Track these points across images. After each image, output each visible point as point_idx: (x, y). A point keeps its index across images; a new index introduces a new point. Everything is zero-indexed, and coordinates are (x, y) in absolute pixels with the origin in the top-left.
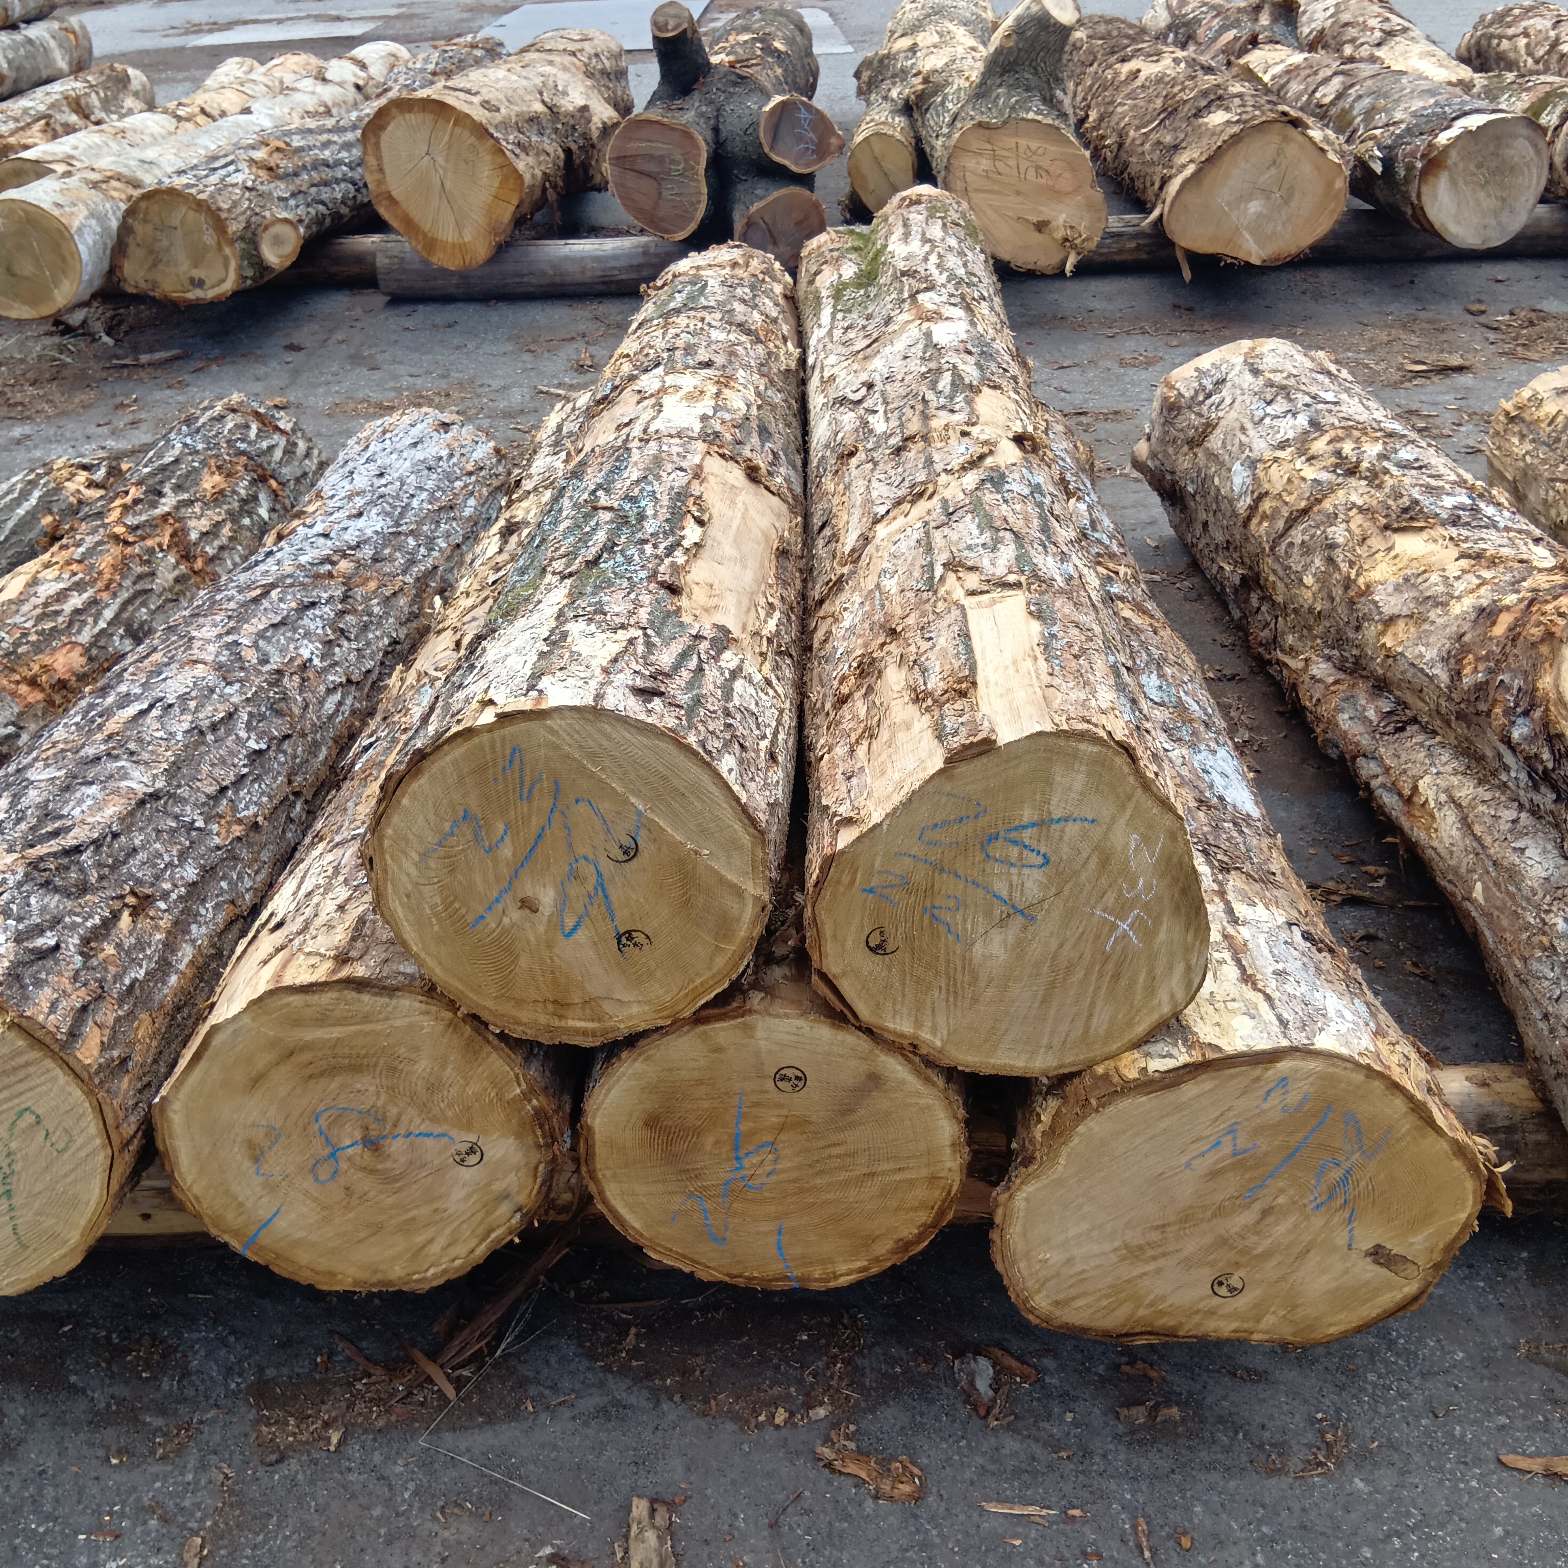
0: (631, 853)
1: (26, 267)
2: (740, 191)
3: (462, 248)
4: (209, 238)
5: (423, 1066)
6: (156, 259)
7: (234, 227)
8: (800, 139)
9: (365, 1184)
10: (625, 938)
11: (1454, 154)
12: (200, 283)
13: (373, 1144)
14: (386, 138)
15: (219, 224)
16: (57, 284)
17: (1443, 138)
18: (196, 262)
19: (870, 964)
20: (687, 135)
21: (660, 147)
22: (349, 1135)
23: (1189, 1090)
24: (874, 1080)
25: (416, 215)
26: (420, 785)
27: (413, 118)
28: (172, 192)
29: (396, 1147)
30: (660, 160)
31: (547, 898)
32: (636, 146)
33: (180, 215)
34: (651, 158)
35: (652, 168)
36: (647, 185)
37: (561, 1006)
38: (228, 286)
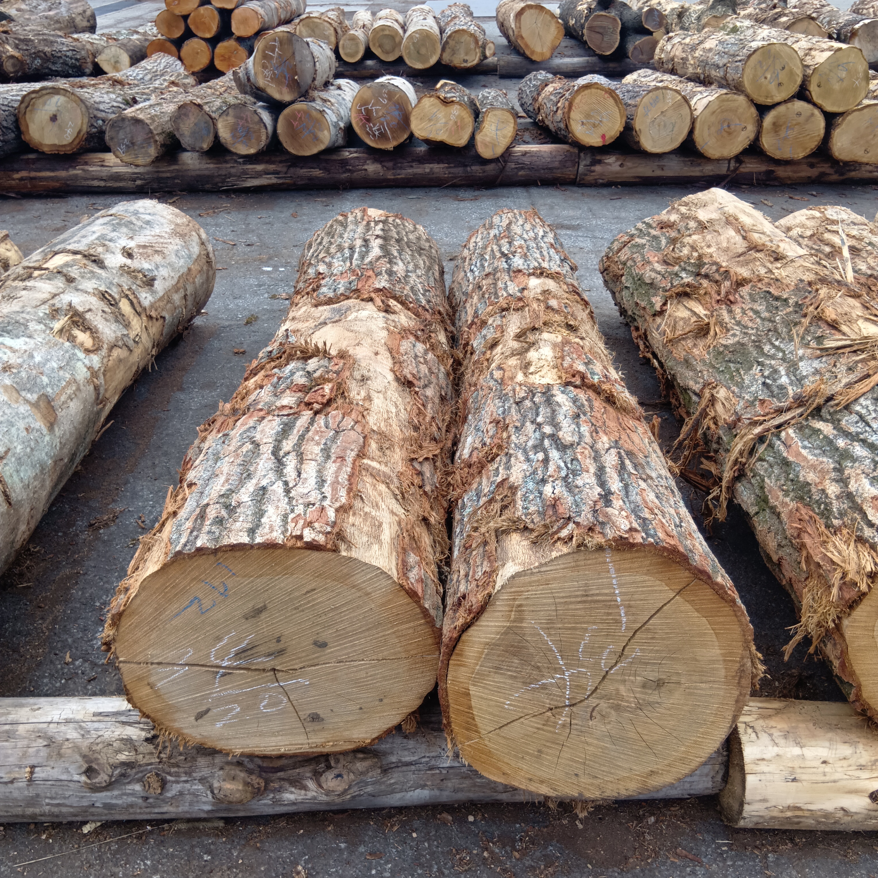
0: (783, 68)
1: (423, 51)
2: (630, 38)
3: (542, 54)
4: (473, 46)
5: (740, 110)
6: (454, 52)
7: (480, 43)
8: (654, 20)
9: (725, 134)
10: (780, 84)
11: (860, 32)
12: (466, 61)
13: (729, 126)
14: (523, 17)
15: (476, 41)
16: (431, 56)
17: (857, 26)
18: (467, 54)
19: (817, 88)
20: (615, 20)
21: (605, 24)
22: (725, 126)
23: (865, 111)
24: (813, 115)
25: (529, 43)
26: (754, 56)
27: (532, 11)
28: (463, 30)
29: (732, 127)
30: (604, 28)
31: (769, 76)
32: (596, 23)
33: (466, 38)
34: (601, 27)
35: (601, 31)
36: (598, 36)
37: (767, 97)
38: (475, 62)
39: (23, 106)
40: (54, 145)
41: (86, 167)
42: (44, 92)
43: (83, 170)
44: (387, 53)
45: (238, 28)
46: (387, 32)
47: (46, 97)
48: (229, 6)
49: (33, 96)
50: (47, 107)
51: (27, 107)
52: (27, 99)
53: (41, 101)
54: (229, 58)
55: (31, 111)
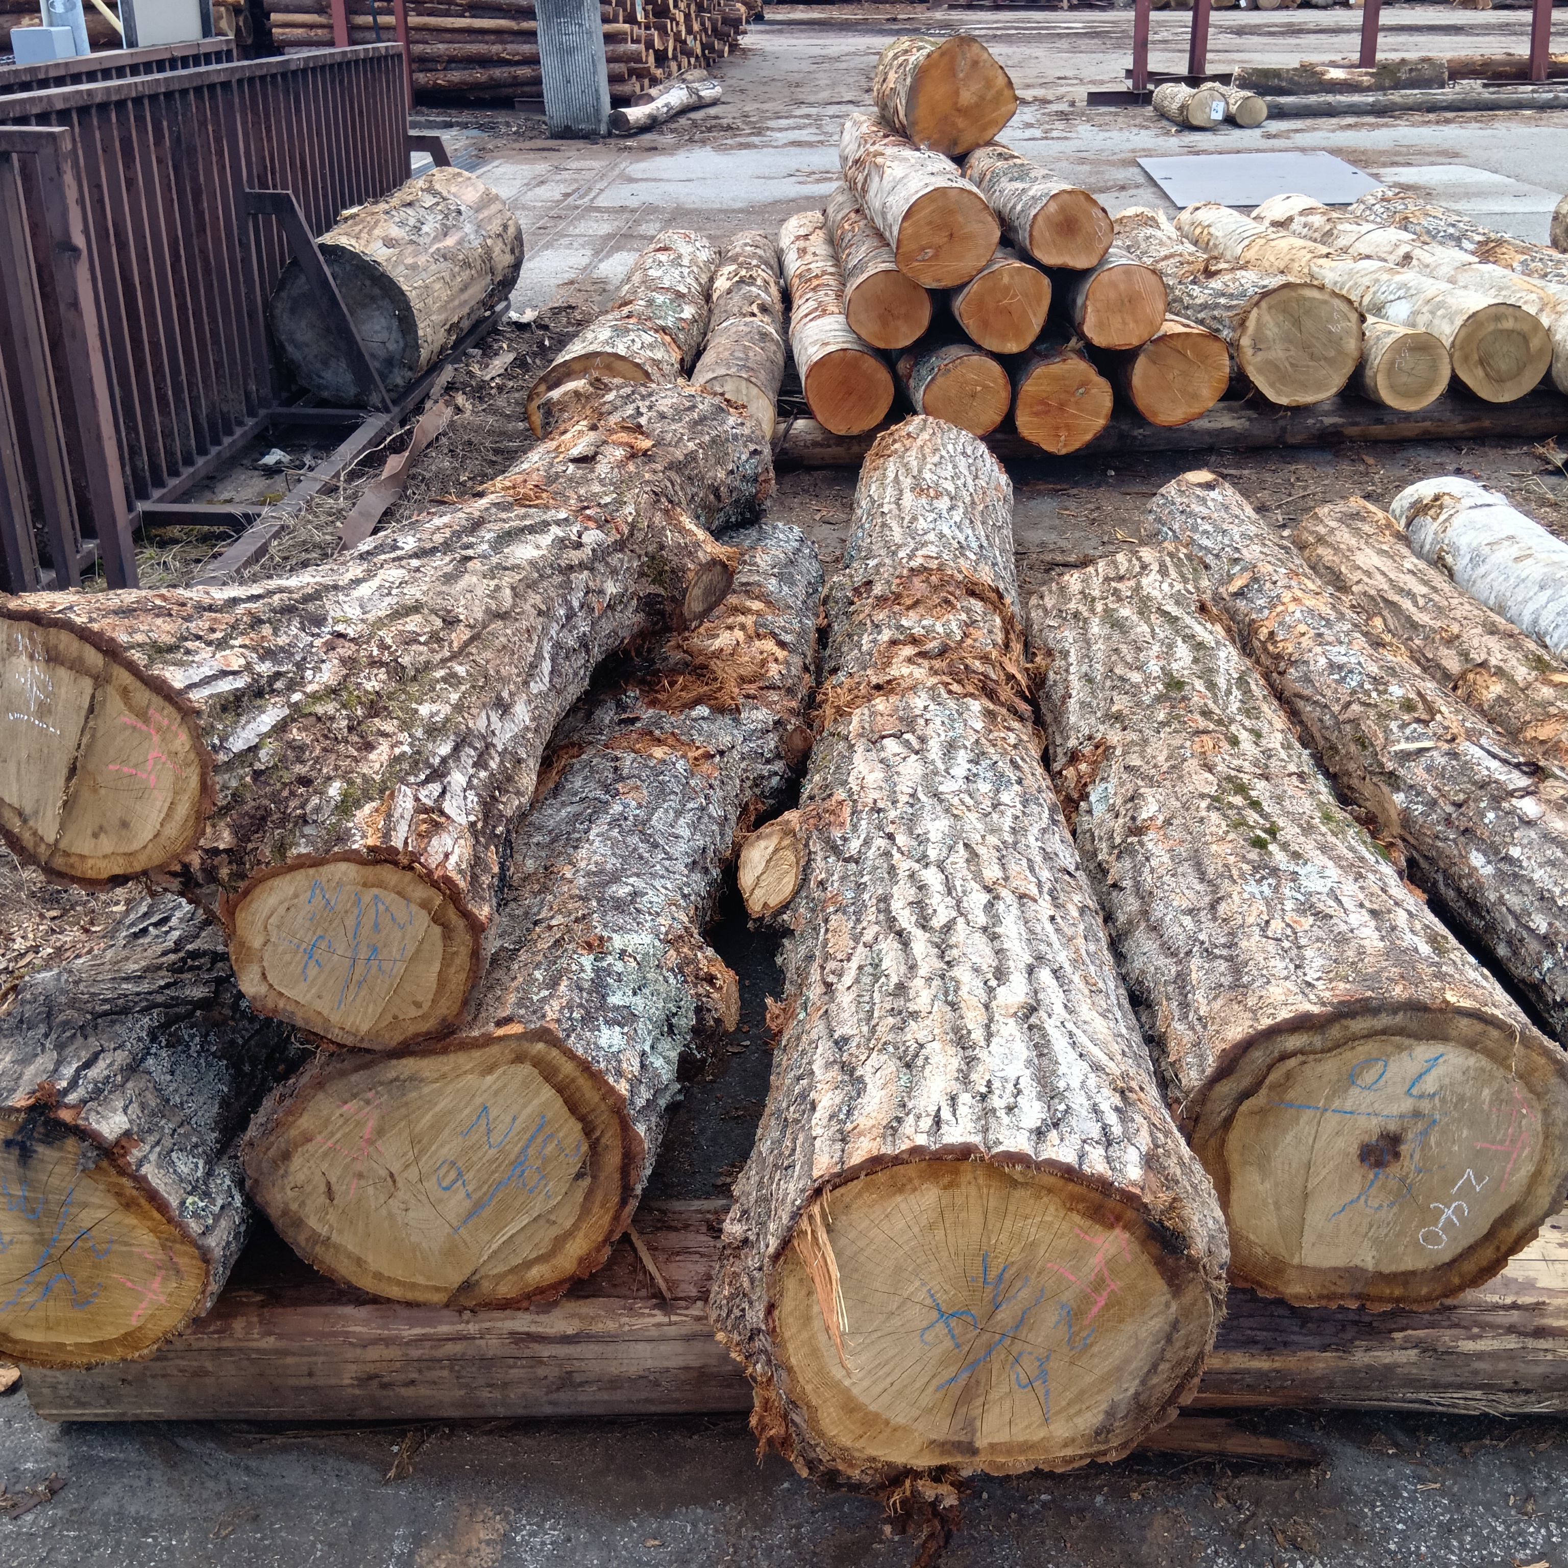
39: (1228, 1088)
40: (1352, 1273)
41: (1446, 1337)
42: (1358, 1025)
43: (1426, 1348)
44: (1499, 380)
45: (1101, 326)
46: (1509, 324)
47: (1363, 1050)
48: (1080, 263)
49: (1294, 1042)
50: (1355, 1098)
51: (1246, 1095)
52: (1258, 1057)
53: (1330, 1066)
54: (1061, 407)
55: (1262, 1112)
